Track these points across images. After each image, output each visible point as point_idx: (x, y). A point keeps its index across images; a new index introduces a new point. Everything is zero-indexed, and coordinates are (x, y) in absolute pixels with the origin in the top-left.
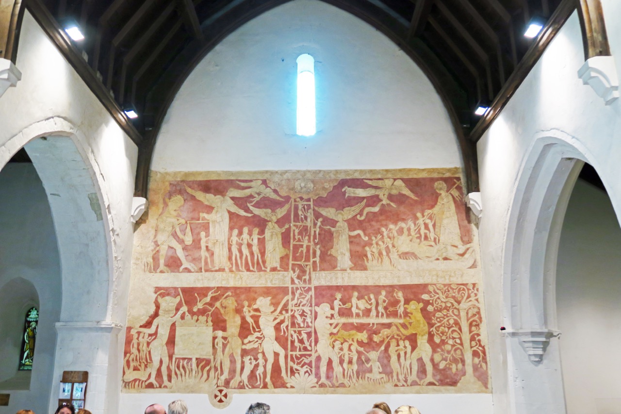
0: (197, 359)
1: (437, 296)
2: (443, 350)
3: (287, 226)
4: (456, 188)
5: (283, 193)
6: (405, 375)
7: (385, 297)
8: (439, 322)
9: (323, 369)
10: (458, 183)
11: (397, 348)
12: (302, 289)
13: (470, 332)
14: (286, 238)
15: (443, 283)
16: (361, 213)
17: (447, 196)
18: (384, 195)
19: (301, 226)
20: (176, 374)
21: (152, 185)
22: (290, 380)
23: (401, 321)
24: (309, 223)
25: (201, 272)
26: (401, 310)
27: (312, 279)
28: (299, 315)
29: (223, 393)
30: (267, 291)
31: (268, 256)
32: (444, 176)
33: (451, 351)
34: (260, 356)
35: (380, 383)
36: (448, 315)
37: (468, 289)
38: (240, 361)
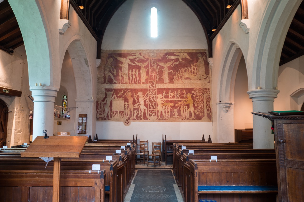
0: (119, 111)
1: (197, 92)
2: (197, 109)
3: (148, 69)
4: (205, 56)
5: (146, 57)
6: (185, 116)
7: (180, 92)
8: (197, 100)
9: (159, 114)
10: (205, 54)
11: (183, 108)
12: (153, 89)
13: (207, 103)
14: (147, 73)
15: (199, 88)
16: (172, 65)
17: (201, 59)
18: (180, 58)
19: (152, 68)
20: (113, 116)
21: (102, 54)
22: (149, 118)
23: (185, 100)
24: (155, 68)
25: (120, 84)
26: (185, 96)
27: (156, 86)
28: (152, 97)
29: (128, 121)
30: (141, 90)
31: (141, 78)
33: (200, 109)
34: (139, 110)
35: (177, 119)
36: (200, 98)
37: (207, 90)
38: (133, 112)
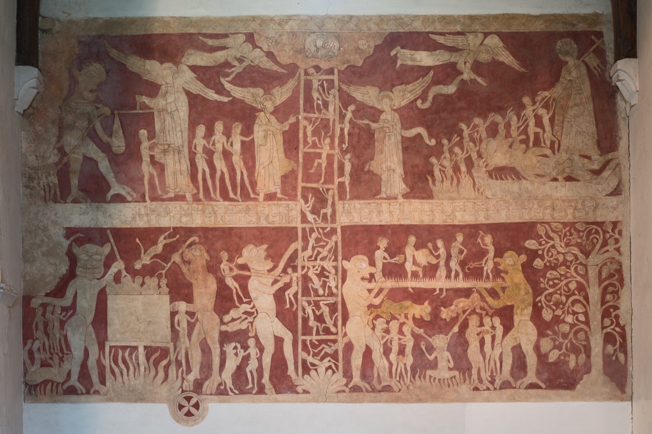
0: (145, 348)
1: (552, 243)
2: (555, 333)
3: (292, 120)
4: (594, 51)
5: (284, 59)
6: (492, 372)
7: (462, 244)
8: (551, 286)
9: (356, 361)
10: (598, 42)
11: (479, 330)
12: (321, 232)
13: (603, 302)
14: (291, 142)
15: (562, 221)
16: (424, 97)
17: (577, 67)
18: (465, 63)
19: (317, 119)
20: (112, 372)
21: (44, 44)
22: (303, 382)
23: (489, 285)
24: (331, 114)
25: (145, 201)
26: (488, 266)
27: (338, 215)
28: (316, 274)
29: (193, 401)
30: (259, 235)
31: (260, 172)
32: (574, 29)
33: (568, 334)
34: (251, 342)
35: (449, 386)
36: (569, 275)
37: (605, 232)
38: (218, 351)
